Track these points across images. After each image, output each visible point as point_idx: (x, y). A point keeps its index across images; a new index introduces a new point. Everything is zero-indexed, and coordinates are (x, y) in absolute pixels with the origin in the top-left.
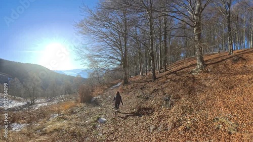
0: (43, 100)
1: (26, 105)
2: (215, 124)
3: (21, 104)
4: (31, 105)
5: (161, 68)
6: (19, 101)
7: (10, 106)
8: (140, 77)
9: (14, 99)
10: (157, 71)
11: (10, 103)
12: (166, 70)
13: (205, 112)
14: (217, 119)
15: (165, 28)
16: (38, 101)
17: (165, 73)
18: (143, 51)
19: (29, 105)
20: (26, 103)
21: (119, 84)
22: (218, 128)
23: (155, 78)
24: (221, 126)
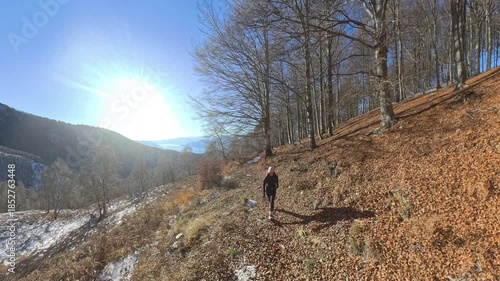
0: (122, 203)
1: (88, 223)
2: (387, 200)
3: (75, 225)
4: (100, 219)
5: (324, 132)
6: (69, 217)
7: (49, 242)
8: (289, 147)
9: (55, 217)
10: (318, 136)
11: (47, 231)
12: (332, 134)
13: (379, 183)
14: (391, 194)
15: (330, 56)
16: (113, 208)
17: (329, 139)
18: (293, 104)
19: (95, 221)
20: (85, 219)
21: (256, 160)
22: (389, 207)
23: (314, 146)
24: (393, 204)
